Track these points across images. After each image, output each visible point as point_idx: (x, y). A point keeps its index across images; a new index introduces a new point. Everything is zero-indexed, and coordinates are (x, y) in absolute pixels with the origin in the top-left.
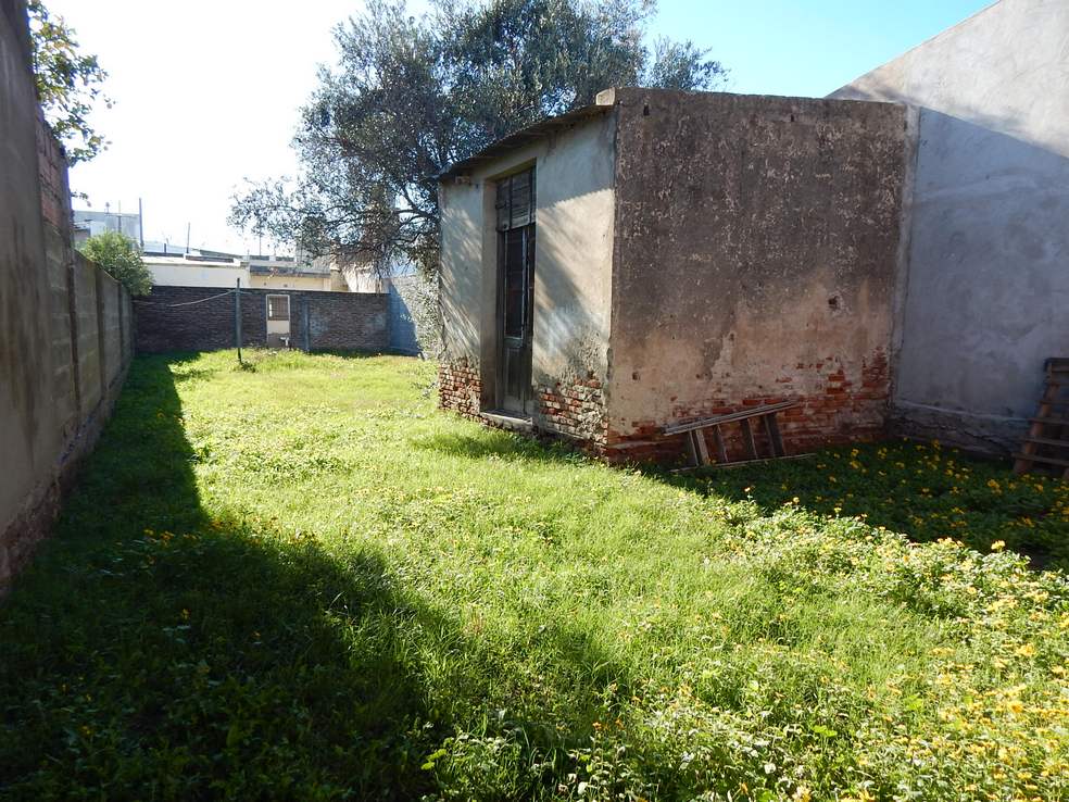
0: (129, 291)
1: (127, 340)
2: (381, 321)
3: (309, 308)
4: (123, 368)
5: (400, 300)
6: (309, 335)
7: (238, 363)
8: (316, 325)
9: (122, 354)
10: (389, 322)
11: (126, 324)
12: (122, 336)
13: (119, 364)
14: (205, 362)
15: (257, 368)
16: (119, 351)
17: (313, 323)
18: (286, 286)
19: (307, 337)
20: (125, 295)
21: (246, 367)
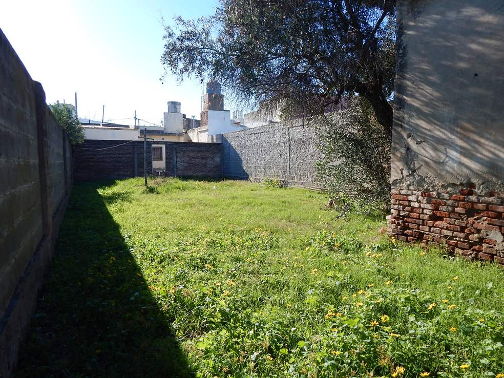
0: (70, 141)
1: (69, 174)
2: (217, 159)
3: (177, 153)
4: (66, 194)
5: (230, 146)
6: (177, 168)
7: (145, 188)
8: (181, 162)
9: (66, 183)
10: (222, 160)
11: (68, 162)
12: (65, 169)
13: (63, 191)
14: (120, 187)
15: (159, 190)
16: (63, 181)
17: (179, 161)
18: (163, 139)
19: (175, 170)
20: (67, 143)
21: (152, 190)
